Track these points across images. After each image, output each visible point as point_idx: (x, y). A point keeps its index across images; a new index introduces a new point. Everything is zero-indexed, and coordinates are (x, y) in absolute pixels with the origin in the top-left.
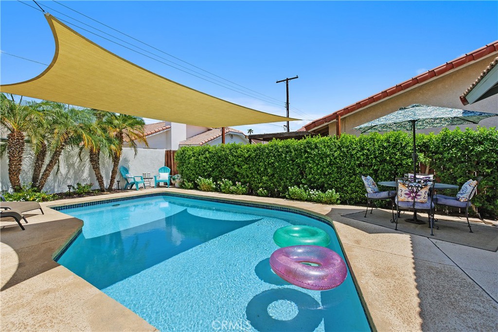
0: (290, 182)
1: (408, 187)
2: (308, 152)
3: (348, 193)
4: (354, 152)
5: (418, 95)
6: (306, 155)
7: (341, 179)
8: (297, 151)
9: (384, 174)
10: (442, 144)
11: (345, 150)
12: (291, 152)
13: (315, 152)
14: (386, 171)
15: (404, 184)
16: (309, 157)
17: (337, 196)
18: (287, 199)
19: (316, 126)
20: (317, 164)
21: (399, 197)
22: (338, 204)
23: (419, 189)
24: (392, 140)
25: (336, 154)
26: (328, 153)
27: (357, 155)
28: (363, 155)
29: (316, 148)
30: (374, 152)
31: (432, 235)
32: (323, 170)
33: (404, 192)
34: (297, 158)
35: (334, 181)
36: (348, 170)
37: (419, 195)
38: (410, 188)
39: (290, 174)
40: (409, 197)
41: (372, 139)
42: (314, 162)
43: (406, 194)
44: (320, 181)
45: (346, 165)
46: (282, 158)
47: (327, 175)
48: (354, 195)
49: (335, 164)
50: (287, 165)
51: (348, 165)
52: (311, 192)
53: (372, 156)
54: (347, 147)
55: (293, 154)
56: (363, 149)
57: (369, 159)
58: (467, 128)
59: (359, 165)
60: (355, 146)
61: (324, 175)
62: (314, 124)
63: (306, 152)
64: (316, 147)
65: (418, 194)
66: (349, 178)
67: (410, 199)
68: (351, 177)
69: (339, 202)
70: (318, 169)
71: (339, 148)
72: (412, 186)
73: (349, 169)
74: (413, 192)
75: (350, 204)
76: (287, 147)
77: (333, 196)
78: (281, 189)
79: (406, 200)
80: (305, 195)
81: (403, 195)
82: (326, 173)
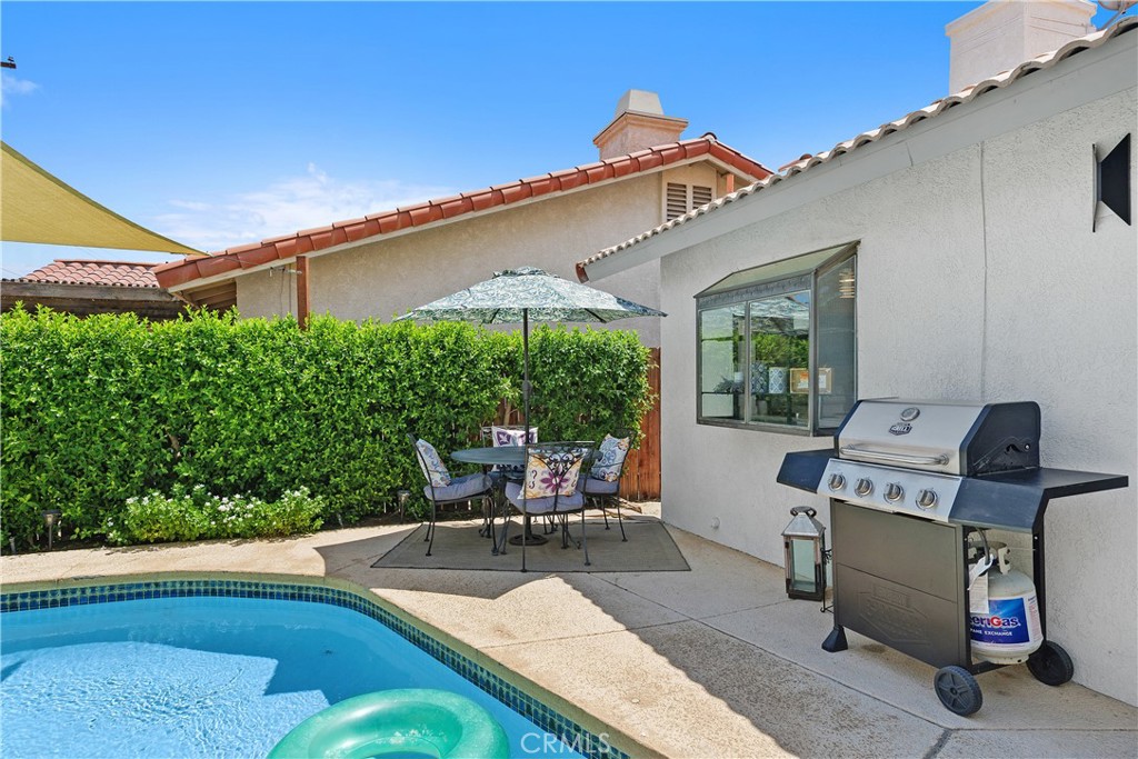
0: (123, 478)
1: (549, 464)
2: (199, 366)
3: (339, 492)
4: (359, 371)
5: (464, 236)
6: (195, 378)
7: (320, 451)
8: (152, 359)
9: (430, 429)
10: (541, 357)
11: (331, 363)
12: (125, 365)
13: (232, 367)
14: (435, 421)
15: (541, 458)
16: (204, 384)
17: (316, 505)
18: (114, 544)
19: (199, 275)
20: (241, 409)
21: (528, 489)
22: (317, 531)
23: (569, 466)
24: (449, 341)
25: (306, 377)
26: (280, 372)
27: (366, 379)
28: (381, 379)
29: (231, 352)
30: (409, 371)
31: (588, 564)
32: (258, 425)
33: (539, 477)
34: (152, 387)
35: (298, 459)
36: (341, 425)
37: (567, 480)
38: (552, 466)
39: (123, 447)
40: (547, 487)
41: (402, 337)
42: (227, 401)
43: (544, 481)
44: (249, 464)
45: (334, 409)
46: (84, 388)
47: (272, 443)
48: (356, 497)
49: (298, 406)
50: (109, 413)
51: (342, 409)
52: (222, 508)
53: (406, 384)
54: (336, 356)
55: (136, 372)
56: (381, 363)
57: (395, 391)
58: (576, 328)
59: (372, 409)
60: (362, 355)
61: (265, 441)
62: (191, 267)
63: (193, 366)
64: (233, 350)
65: (566, 476)
66: (344, 448)
67: (549, 493)
68: (347, 443)
69: (319, 522)
70: (243, 425)
71: (313, 356)
72: (556, 461)
73: (344, 420)
74: (556, 474)
75: (349, 524)
76: (106, 344)
77: (302, 510)
78: (75, 511)
79: (542, 495)
80: (199, 519)
81: (538, 484)
82: (273, 437)
